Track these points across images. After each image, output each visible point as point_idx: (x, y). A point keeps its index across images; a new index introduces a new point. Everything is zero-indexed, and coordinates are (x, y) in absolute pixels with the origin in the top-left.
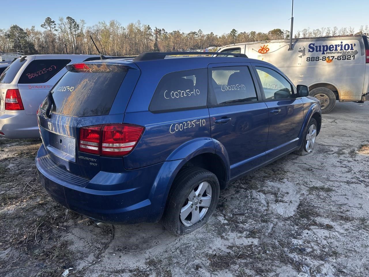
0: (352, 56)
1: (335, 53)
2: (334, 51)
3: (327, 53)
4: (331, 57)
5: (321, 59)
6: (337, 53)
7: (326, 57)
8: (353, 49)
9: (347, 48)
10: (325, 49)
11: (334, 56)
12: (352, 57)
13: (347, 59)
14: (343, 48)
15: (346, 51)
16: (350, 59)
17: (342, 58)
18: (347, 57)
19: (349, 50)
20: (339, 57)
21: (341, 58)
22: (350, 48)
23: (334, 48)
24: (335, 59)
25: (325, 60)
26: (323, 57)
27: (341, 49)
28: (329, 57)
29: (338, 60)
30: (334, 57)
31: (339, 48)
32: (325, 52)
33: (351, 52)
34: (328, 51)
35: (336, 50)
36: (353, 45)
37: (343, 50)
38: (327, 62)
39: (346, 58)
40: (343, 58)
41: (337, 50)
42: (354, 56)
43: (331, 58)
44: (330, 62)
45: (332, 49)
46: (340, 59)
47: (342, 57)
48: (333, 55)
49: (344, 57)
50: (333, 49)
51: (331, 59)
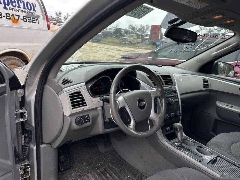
1: (19, 11)
2: (17, 8)
3: (10, 9)
4: (16, 15)
5: (5, 17)
6: (21, 11)
7: (11, 15)
8: (35, 11)
9: (29, 8)
10: (6, 3)
11: (19, 16)
12: (37, 20)
13: (33, 22)
14: (26, 7)
15: (29, 11)
16: (35, 23)
19: (32, 11)
22: (32, 9)
23: (16, 3)
24: (21, 19)
25: (10, 19)
26: (6, 14)
27: (24, 8)
28: (13, 15)
29: (24, 21)
31: (21, 5)
32: (7, 7)
33: (34, 14)
34: (11, 6)
35: (19, 7)
36: (34, 6)
37: (26, 9)
38: (13, 22)
39: (31, 20)
40: (28, 20)
41: (20, 8)
44: (16, 23)
45: (14, 4)
46: (26, 21)
47: (27, 18)
48: (17, 13)
50: (16, 5)
51: (17, 19)
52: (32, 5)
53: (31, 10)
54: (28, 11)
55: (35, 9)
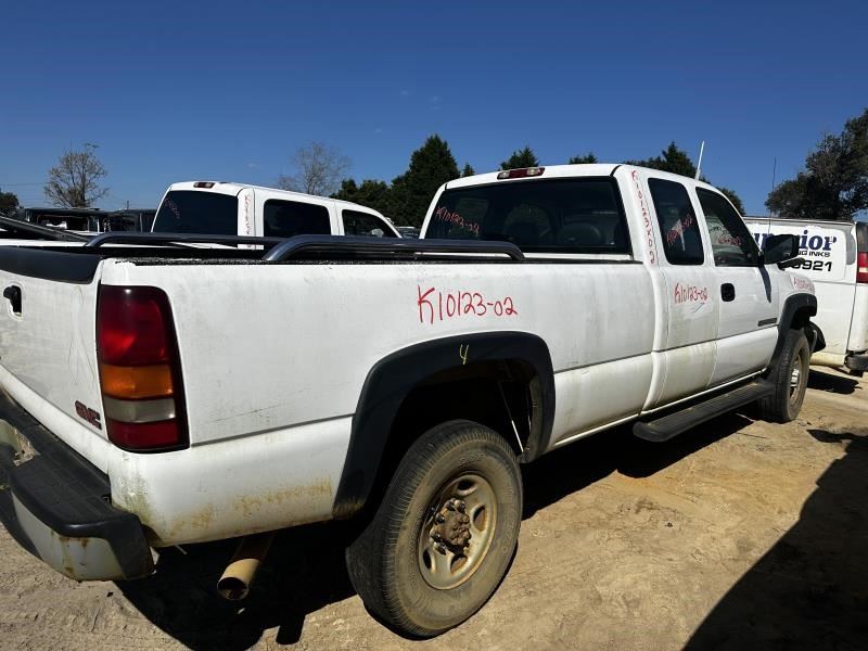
8: (829, 249)
9: (815, 245)
12: (826, 265)
13: (814, 269)
14: (807, 245)
16: (821, 270)
17: (802, 265)
18: (815, 264)
19: (820, 250)
22: (823, 246)
27: (803, 247)
33: (823, 254)
39: (811, 265)
49: (806, 263)
52: (824, 241)
53: (817, 248)
54: (810, 250)
55: (831, 246)
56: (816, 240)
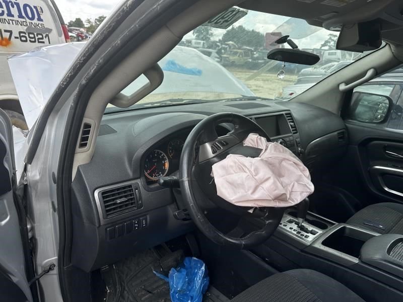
0: (44, 35)
1: (11, 21)
4: (6, 31)
6: (14, 22)
8: (42, 20)
9: (30, 16)
13: (39, 42)
14: (24, 14)
15: (30, 21)
16: (43, 42)
17: (28, 39)
18: (37, 36)
19: (35, 21)
20: (22, 34)
21: (25, 37)
22: (36, 17)
24: (16, 38)
27: (20, 16)
29: (22, 41)
30: (11, 32)
31: (14, 11)
33: (40, 25)
35: (10, 14)
36: (39, 8)
37: (23, 17)
41: (13, 16)
42: (47, 36)
43: (6, 35)
44: (6, 45)
46: (26, 41)
47: (27, 35)
48: (7, 27)
49: (32, 36)
50: (3, 12)
51: (8, 37)
52: (34, 10)
53: (33, 18)
54: (28, 21)
55: (42, 17)
56: (28, 8)
